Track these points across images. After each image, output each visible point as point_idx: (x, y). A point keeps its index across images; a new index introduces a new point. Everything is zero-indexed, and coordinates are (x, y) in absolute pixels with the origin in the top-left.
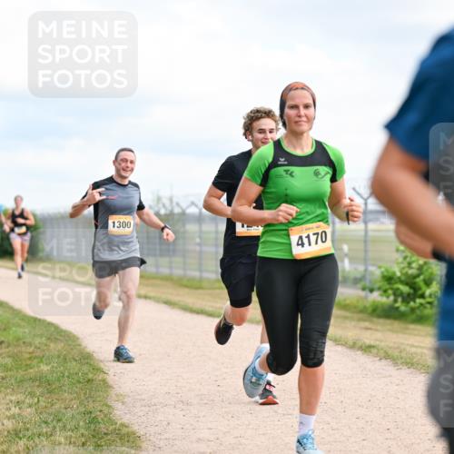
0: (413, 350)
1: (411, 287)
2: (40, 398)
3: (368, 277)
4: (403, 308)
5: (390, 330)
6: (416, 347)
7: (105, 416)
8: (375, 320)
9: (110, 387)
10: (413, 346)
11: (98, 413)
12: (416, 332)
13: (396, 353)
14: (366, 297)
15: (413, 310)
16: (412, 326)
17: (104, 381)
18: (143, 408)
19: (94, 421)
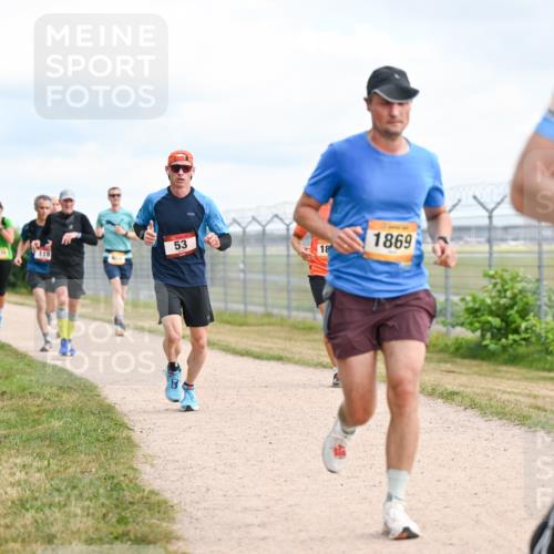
0: (506, 397)
1: (502, 320)
2: (51, 461)
3: (449, 309)
4: (492, 347)
5: (475, 373)
6: (509, 393)
7: (131, 481)
8: (459, 360)
9: (136, 446)
10: (504, 392)
11: (122, 478)
12: (509, 375)
13: (484, 401)
14: (447, 333)
15: (504, 348)
16: (504, 368)
17: (129, 439)
18: (177, 472)
19: (116, 487)
